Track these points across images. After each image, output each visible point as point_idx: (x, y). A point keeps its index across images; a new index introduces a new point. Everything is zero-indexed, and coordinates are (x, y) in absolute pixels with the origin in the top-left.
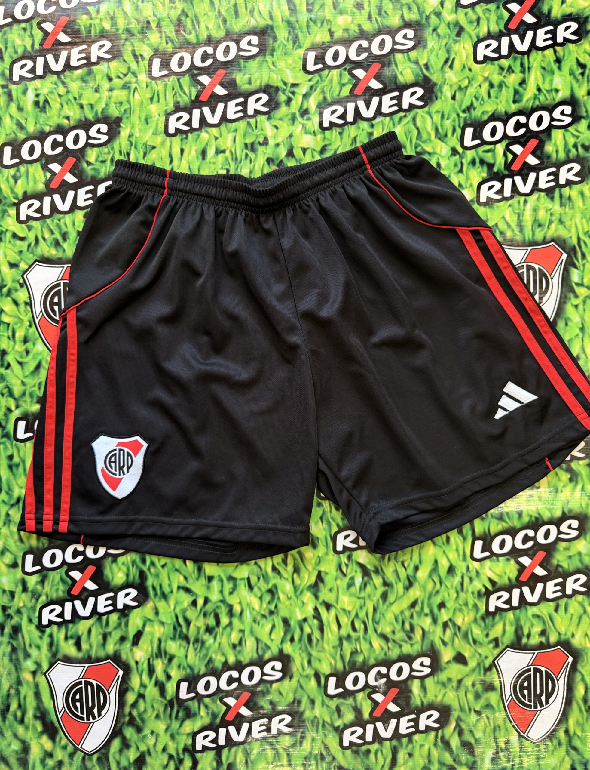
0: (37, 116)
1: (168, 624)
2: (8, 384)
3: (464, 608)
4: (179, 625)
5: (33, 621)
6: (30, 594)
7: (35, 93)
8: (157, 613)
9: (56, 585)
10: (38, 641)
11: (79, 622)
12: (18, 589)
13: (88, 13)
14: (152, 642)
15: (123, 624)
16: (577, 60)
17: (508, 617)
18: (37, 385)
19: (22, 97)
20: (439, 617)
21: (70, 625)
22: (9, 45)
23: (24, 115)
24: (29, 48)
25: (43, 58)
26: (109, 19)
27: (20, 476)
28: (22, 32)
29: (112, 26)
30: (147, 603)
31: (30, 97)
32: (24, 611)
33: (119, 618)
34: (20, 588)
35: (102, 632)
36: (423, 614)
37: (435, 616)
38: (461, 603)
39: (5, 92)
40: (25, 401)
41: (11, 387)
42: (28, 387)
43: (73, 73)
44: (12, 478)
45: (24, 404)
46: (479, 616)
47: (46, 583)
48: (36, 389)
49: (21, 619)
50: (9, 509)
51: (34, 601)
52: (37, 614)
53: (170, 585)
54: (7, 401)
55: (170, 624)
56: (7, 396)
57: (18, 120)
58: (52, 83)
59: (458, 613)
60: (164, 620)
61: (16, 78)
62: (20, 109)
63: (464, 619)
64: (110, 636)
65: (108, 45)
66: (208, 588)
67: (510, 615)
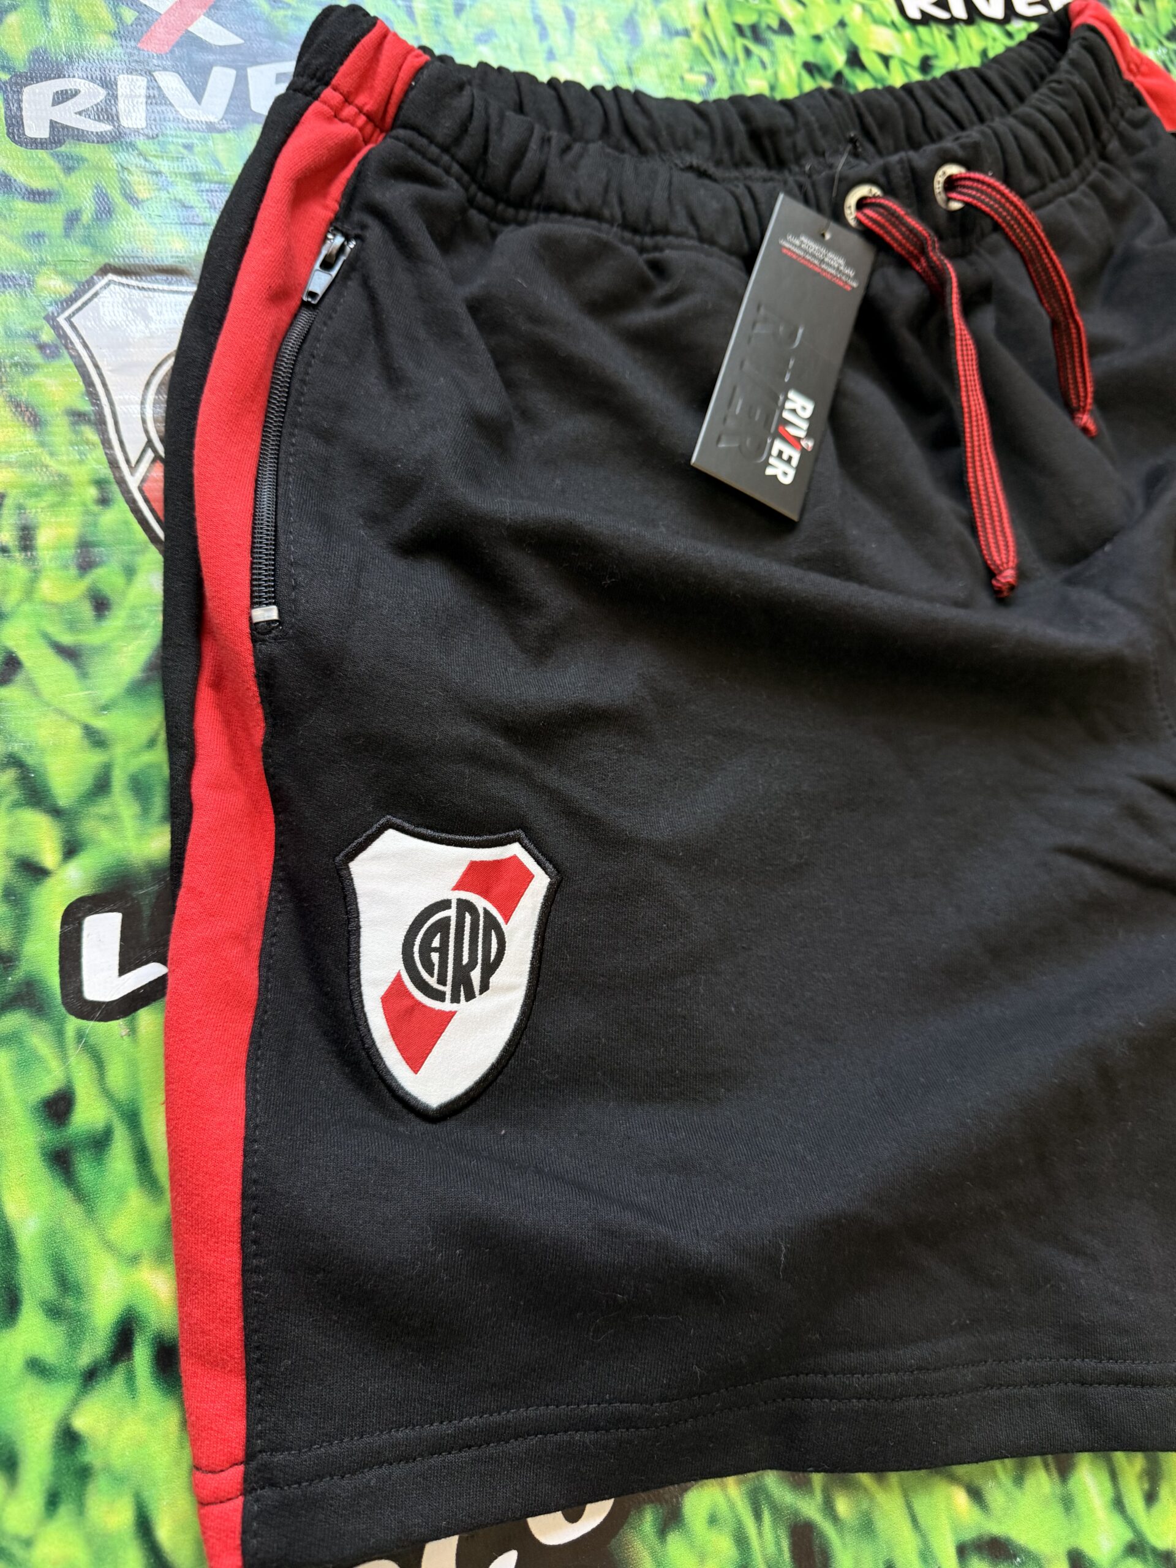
2: (16, 747)
27: (122, 1197)
41: (30, 760)
42: (119, 752)
44: (72, 1214)
45: (105, 834)
50: (75, 1403)
66: (1067, 1503)
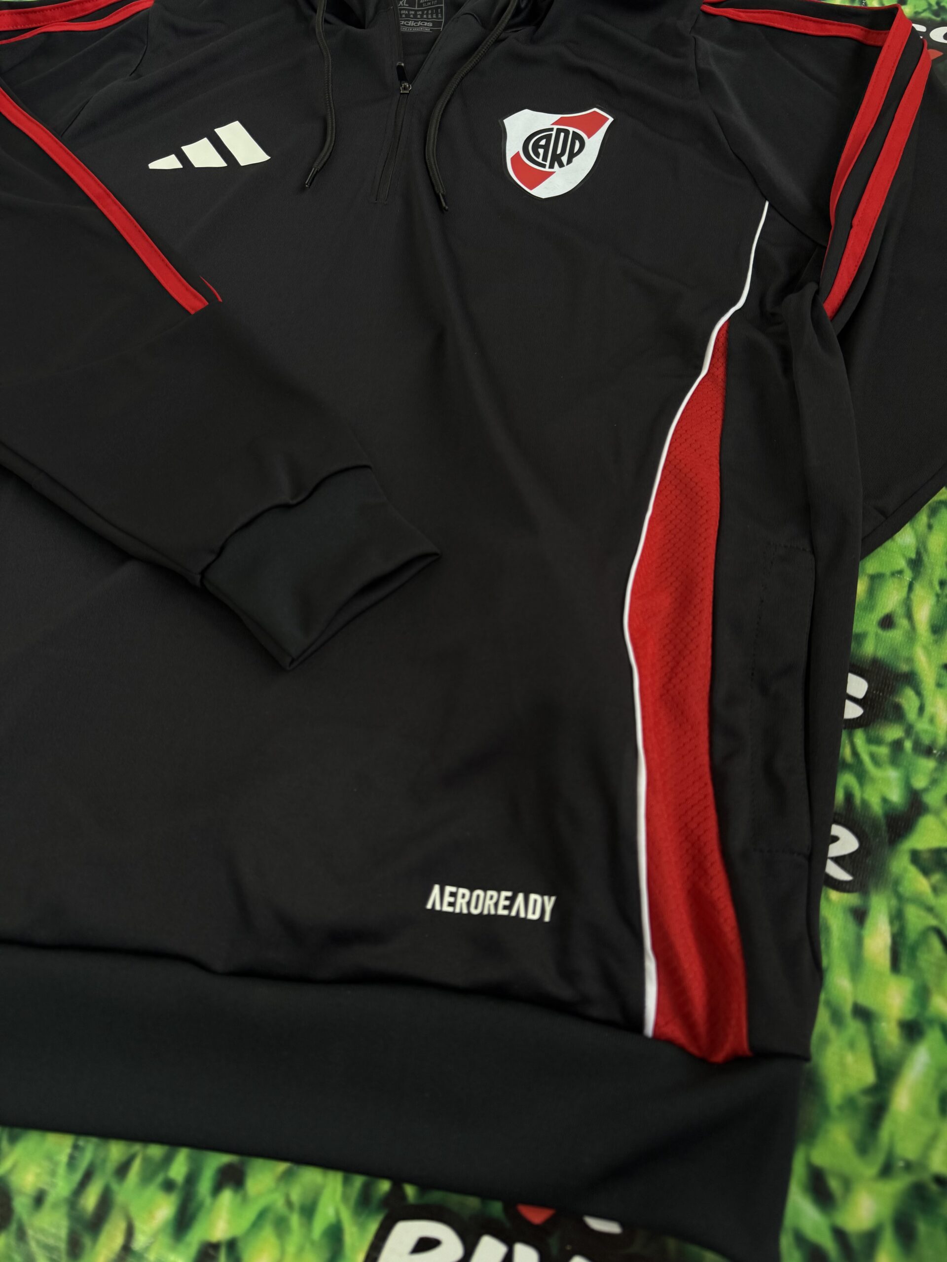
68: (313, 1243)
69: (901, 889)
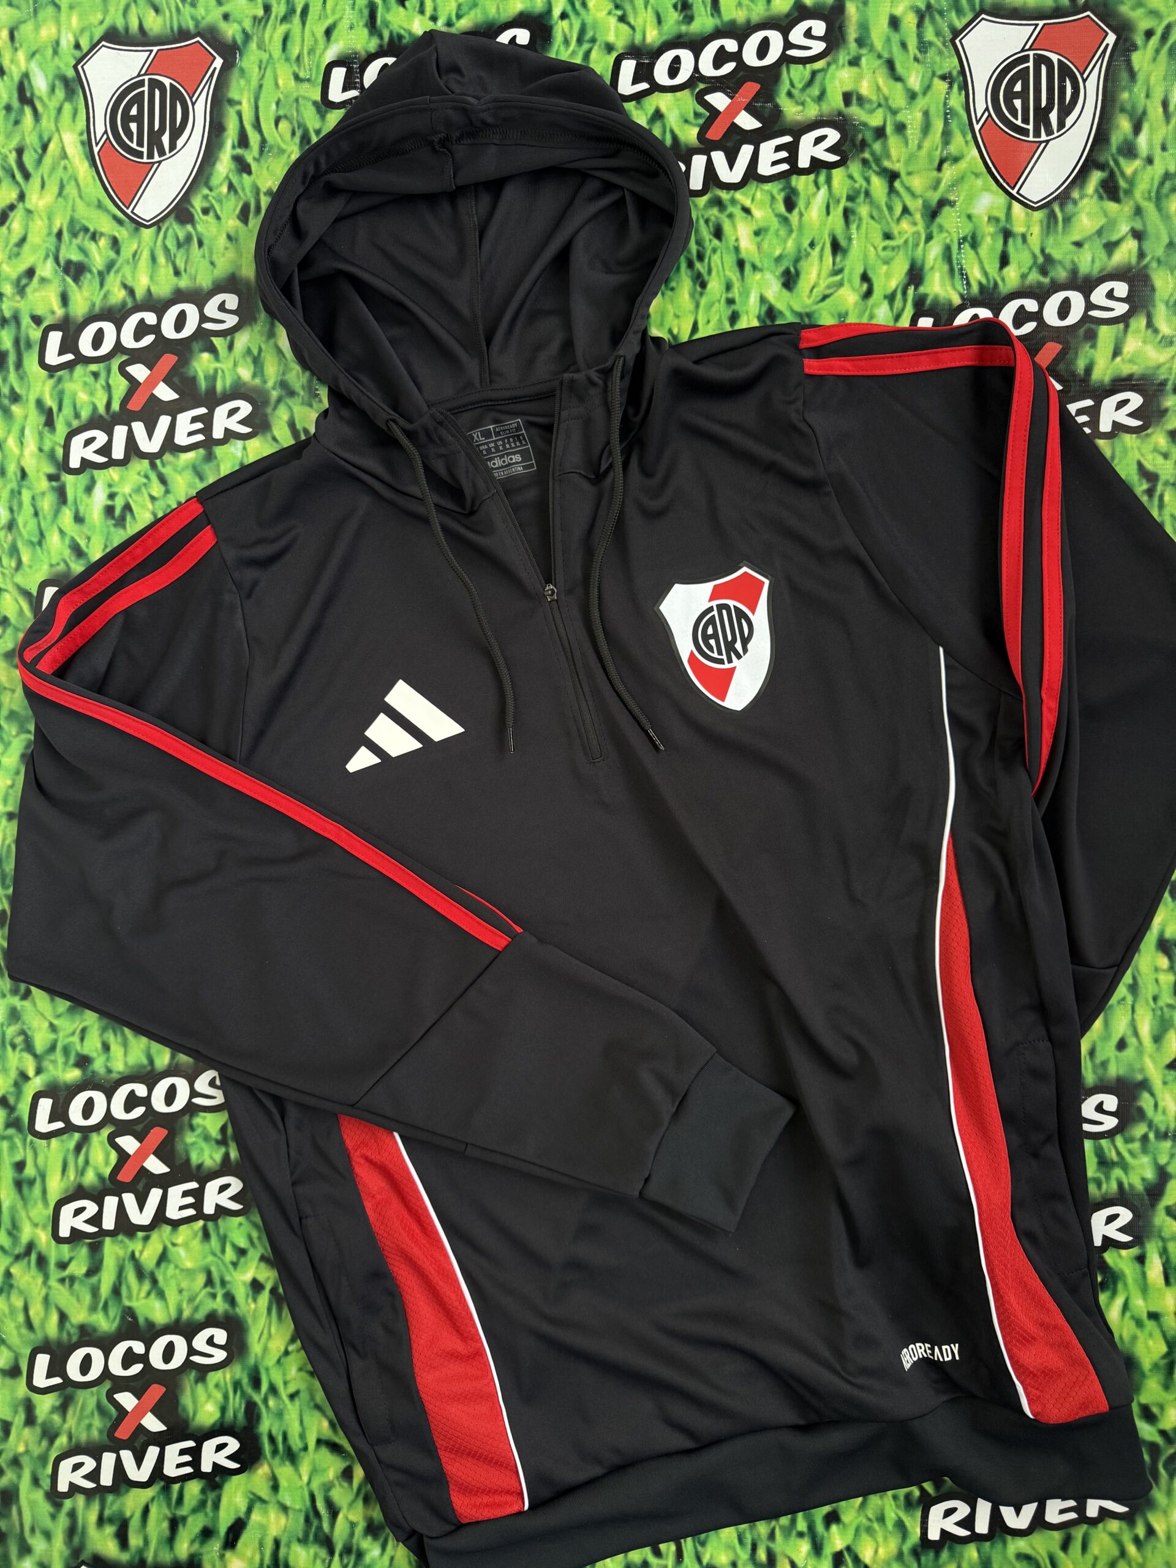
0: (108, 533)
1: (294, 1510)
3: (876, 1526)
4: (317, 1514)
5: (41, 1482)
6: (38, 1430)
7: (107, 491)
8: (275, 1487)
9: (88, 1417)
10: (47, 1522)
11: (127, 1491)
12: (17, 1419)
13: (212, 350)
14: (261, 1545)
15: (209, 1504)
16: (1140, 465)
17: (966, 1555)
18: (78, 1031)
19: (85, 497)
20: (825, 1542)
21: (110, 1498)
22: (67, 402)
23: (85, 530)
24: (101, 409)
25: (126, 428)
26: (249, 360)
28: (90, 380)
29: (254, 376)
30: (257, 1465)
31: (100, 496)
32: (25, 1461)
33: (203, 1491)
34: (20, 1418)
35: (169, 1515)
36: (794, 1533)
37: (818, 1539)
38: (871, 1516)
39: (53, 489)
40: (54, 1062)
43: (178, 458)
46: (907, 1548)
47: (70, 1412)
48: (76, 1039)
49: (19, 1477)
51: (45, 1443)
52: (49, 1470)
53: (302, 1436)
54: (20, 1059)
55: (300, 1511)
56: (22, 1050)
57: (73, 540)
58: (139, 474)
59: (865, 1537)
60: (288, 1503)
61: (74, 463)
62: (79, 519)
63: (876, 1552)
64: (184, 1525)
65: (245, 408)
67: (971, 1552)
68: (890, 1533)
69: (1163, 1234)
